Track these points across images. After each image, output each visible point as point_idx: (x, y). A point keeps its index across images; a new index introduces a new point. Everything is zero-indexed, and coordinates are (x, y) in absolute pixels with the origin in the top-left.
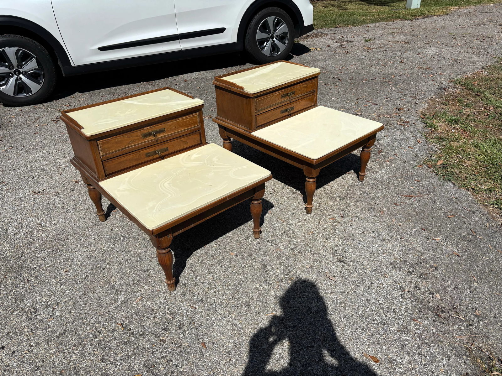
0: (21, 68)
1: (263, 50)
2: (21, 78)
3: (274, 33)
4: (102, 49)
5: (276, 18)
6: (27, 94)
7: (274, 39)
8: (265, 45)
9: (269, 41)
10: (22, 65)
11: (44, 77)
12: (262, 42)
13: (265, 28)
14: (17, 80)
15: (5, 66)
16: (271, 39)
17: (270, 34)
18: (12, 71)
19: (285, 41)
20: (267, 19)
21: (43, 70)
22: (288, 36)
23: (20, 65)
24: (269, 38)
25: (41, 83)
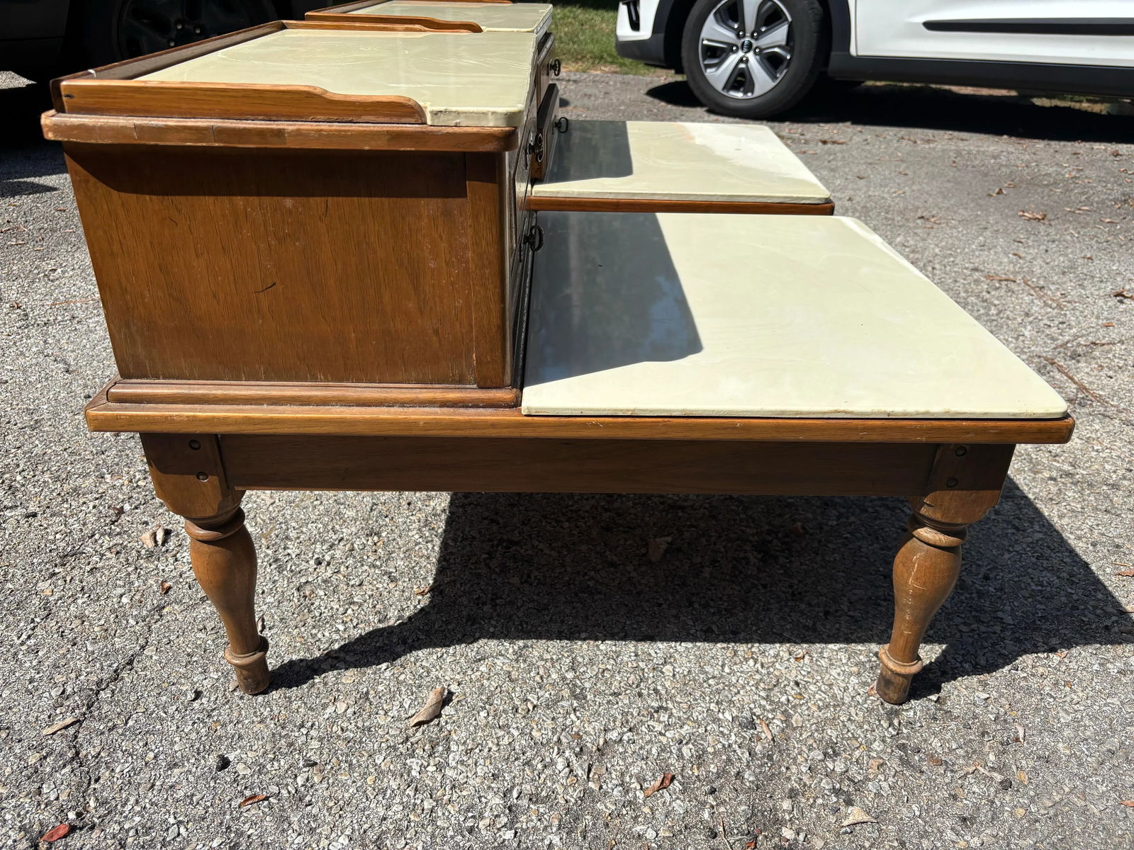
0: (757, 39)
2: (747, 60)
4: (932, 26)
6: (745, 93)
10: (761, 34)
11: (788, 66)
14: (741, 61)
15: (732, 28)
18: (739, 43)
21: (791, 51)
23: (758, 34)
25: (777, 78)
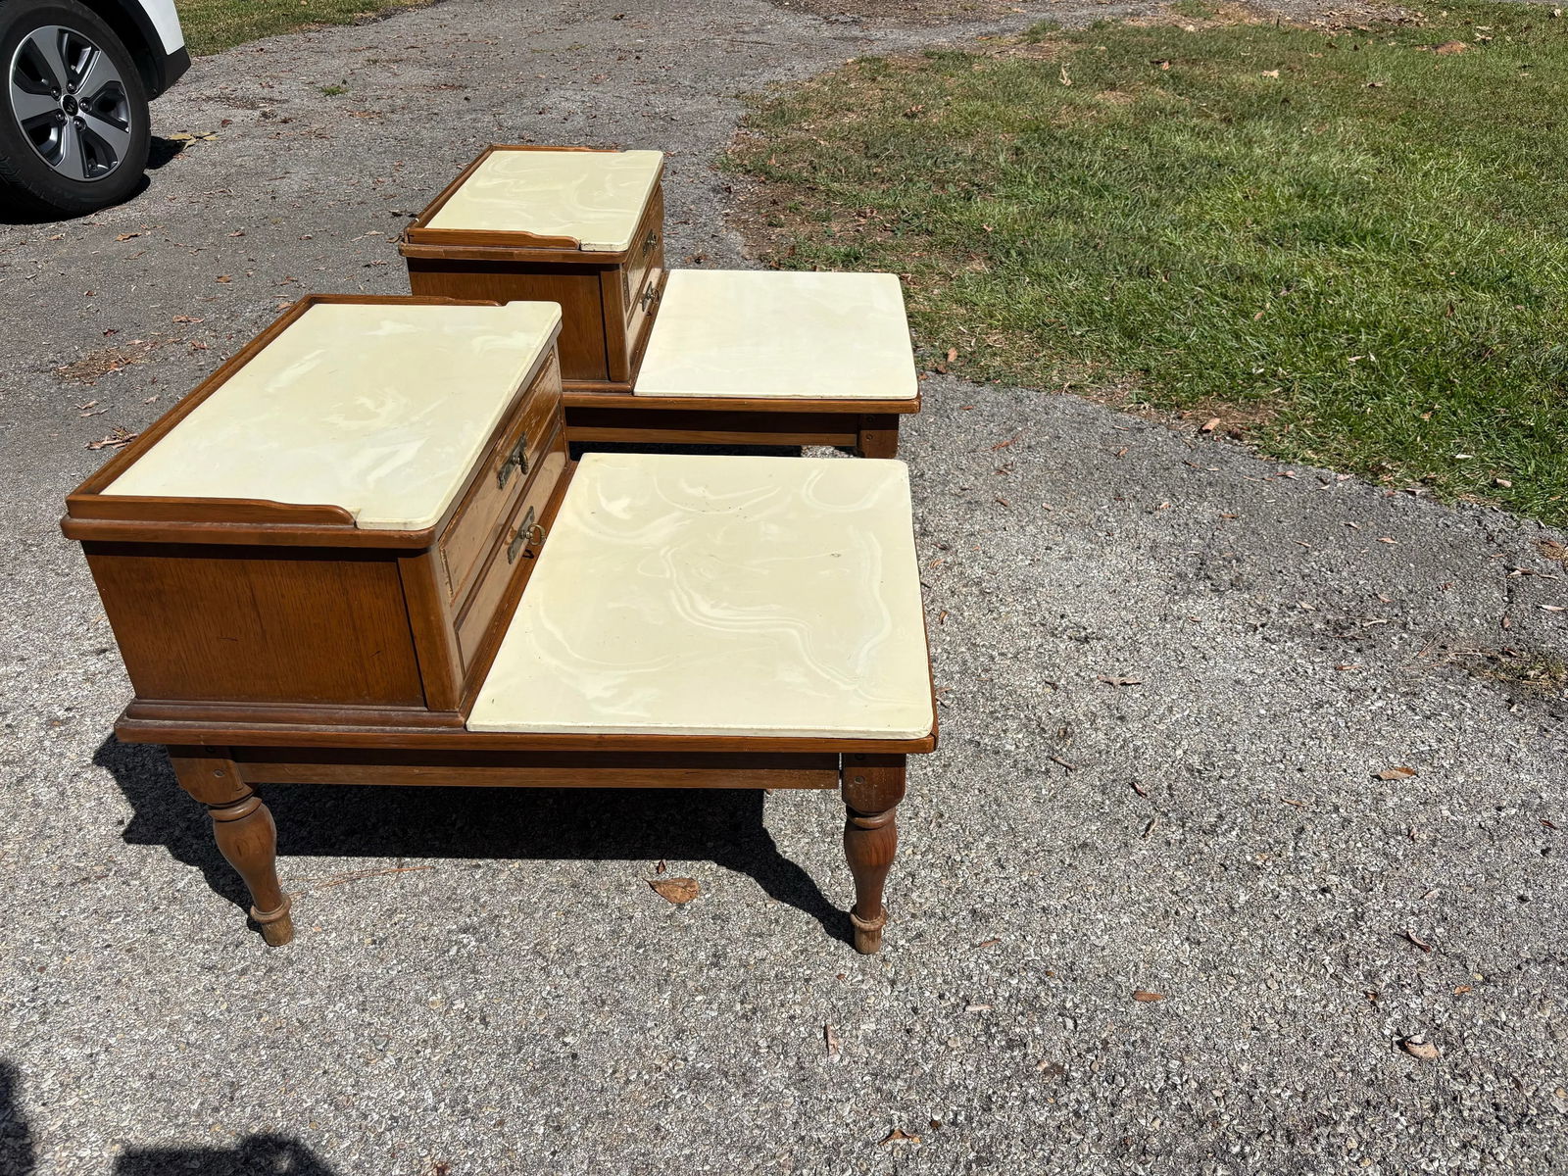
1: (55, 162)
3: (72, 91)
5: (62, 32)
7: (80, 113)
8: (53, 137)
9: (64, 122)
12: (40, 128)
13: (33, 72)
16: (70, 114)
17: (60, 94)
19: (119, 115)
20: (30, 40)
22: (123, 98)
24: (59, 111)
